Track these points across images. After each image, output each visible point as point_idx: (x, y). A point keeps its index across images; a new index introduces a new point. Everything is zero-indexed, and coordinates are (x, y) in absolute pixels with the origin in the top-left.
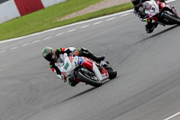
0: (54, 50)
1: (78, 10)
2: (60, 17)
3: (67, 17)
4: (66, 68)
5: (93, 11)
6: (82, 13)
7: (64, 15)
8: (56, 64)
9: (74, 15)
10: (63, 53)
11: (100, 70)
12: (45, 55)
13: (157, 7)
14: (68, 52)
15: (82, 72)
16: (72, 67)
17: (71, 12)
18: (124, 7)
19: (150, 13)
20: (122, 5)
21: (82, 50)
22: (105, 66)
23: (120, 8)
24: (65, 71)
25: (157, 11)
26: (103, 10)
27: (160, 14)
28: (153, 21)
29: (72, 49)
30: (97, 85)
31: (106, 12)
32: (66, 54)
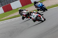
1: (7, 16)
2: (1, 18)
3: (3, 18)
4: (34, 17)
5: (12, 16)
6: (8, 17)
7: (2, 18)
8: (30, 16)
9: (6, 18)
32: (33, 13)
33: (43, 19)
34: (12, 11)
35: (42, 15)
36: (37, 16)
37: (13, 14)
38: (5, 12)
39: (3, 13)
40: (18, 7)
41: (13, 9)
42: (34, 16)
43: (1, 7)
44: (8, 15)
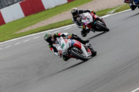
0: (53, 35)
1: (31, 25)
3: (23, 31)
4: (62, 47)
5: (43, 25)
6: (34, 27)
7: (20, 29)
8: (54, 45)
9: (28, 29)
10: (59, 37)
11: (86, 49)
12: (46, 38)
13: (92, 17)
14: (63, 36)
15: (74, 50)
16: (66, 46)
17: (26, 27)
18: (67, 23)
19: (86, 22)
20: (65, 21)
21: (73, 35)
22: (89, 47)
23: (64, 23)
24: (61, 49)
25: (91, 20)
26: (50, 25)
27: (93, 23)
28: (87, 28)
29: (66, 34)
30: (85, 60)
31: (53, 26)
32: (61, 37)
33: (86, 54)
34: (44, 13)
35: (84, 43)
36: (72, 46)
37: (46, 21)
38: (26, 15)
39: (21, 17)
40: (57, 4)
41: (46, 8)
42: (63, 45)
43: (18, 3)
44: (33, 22)
